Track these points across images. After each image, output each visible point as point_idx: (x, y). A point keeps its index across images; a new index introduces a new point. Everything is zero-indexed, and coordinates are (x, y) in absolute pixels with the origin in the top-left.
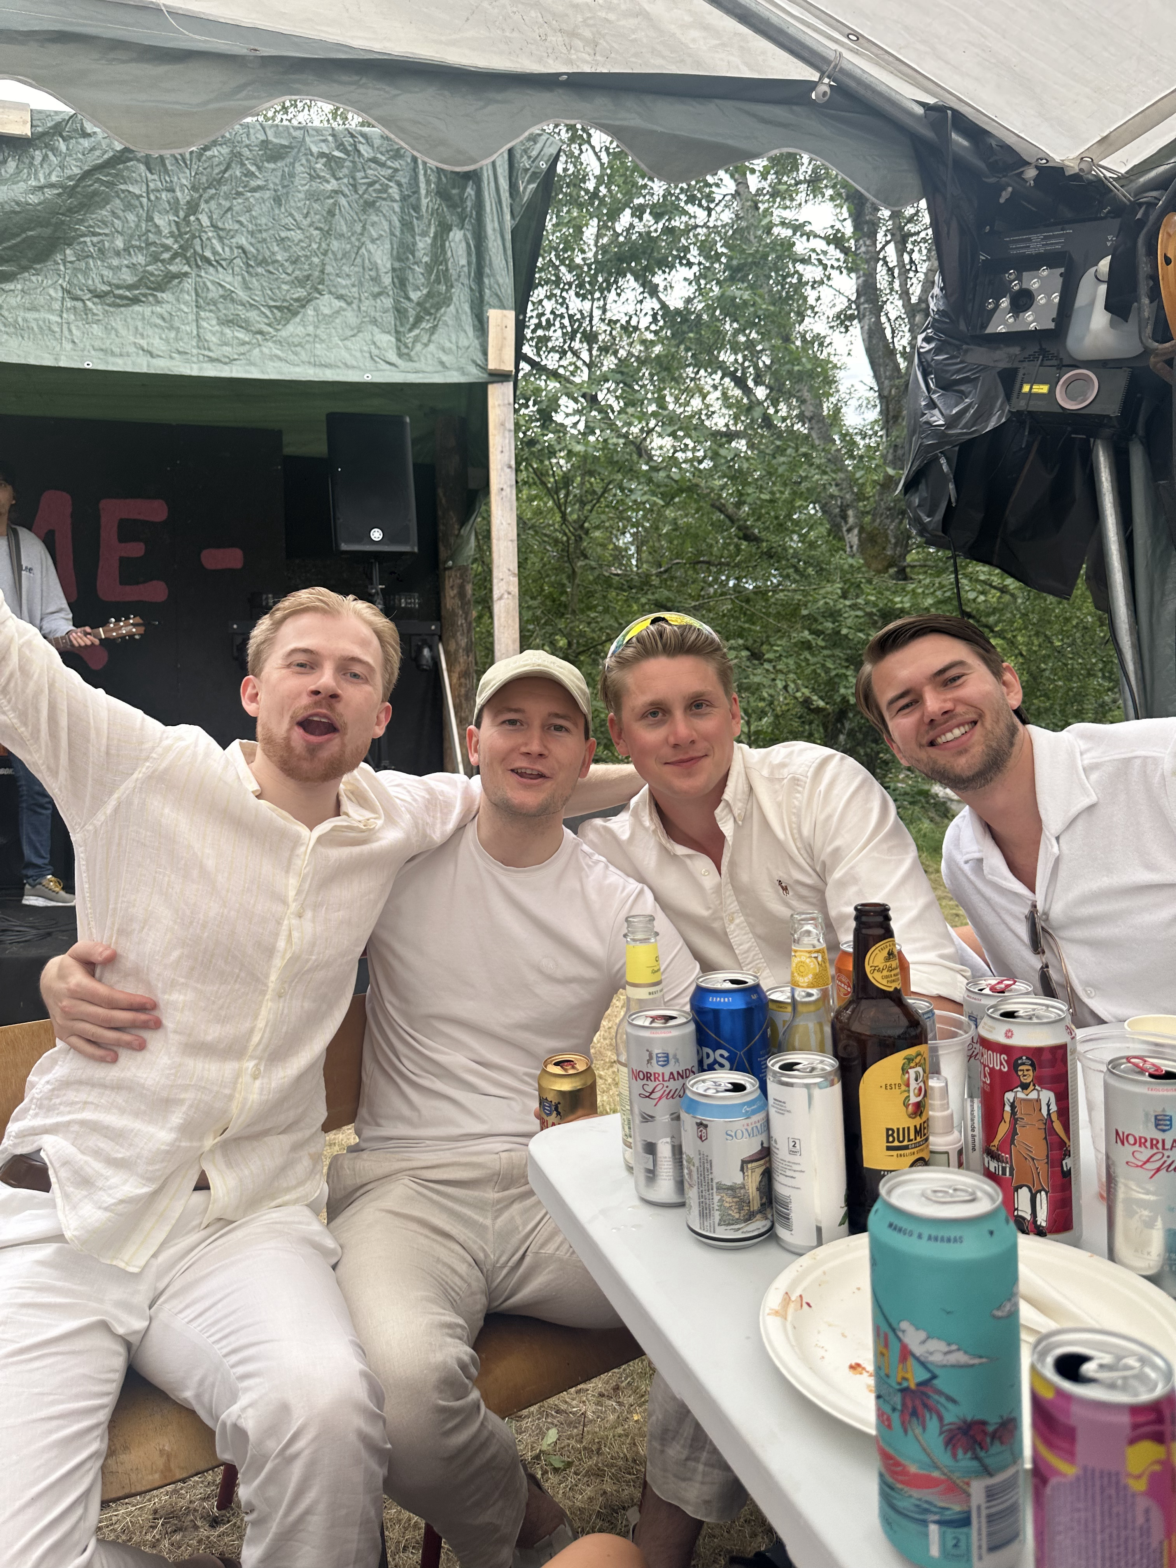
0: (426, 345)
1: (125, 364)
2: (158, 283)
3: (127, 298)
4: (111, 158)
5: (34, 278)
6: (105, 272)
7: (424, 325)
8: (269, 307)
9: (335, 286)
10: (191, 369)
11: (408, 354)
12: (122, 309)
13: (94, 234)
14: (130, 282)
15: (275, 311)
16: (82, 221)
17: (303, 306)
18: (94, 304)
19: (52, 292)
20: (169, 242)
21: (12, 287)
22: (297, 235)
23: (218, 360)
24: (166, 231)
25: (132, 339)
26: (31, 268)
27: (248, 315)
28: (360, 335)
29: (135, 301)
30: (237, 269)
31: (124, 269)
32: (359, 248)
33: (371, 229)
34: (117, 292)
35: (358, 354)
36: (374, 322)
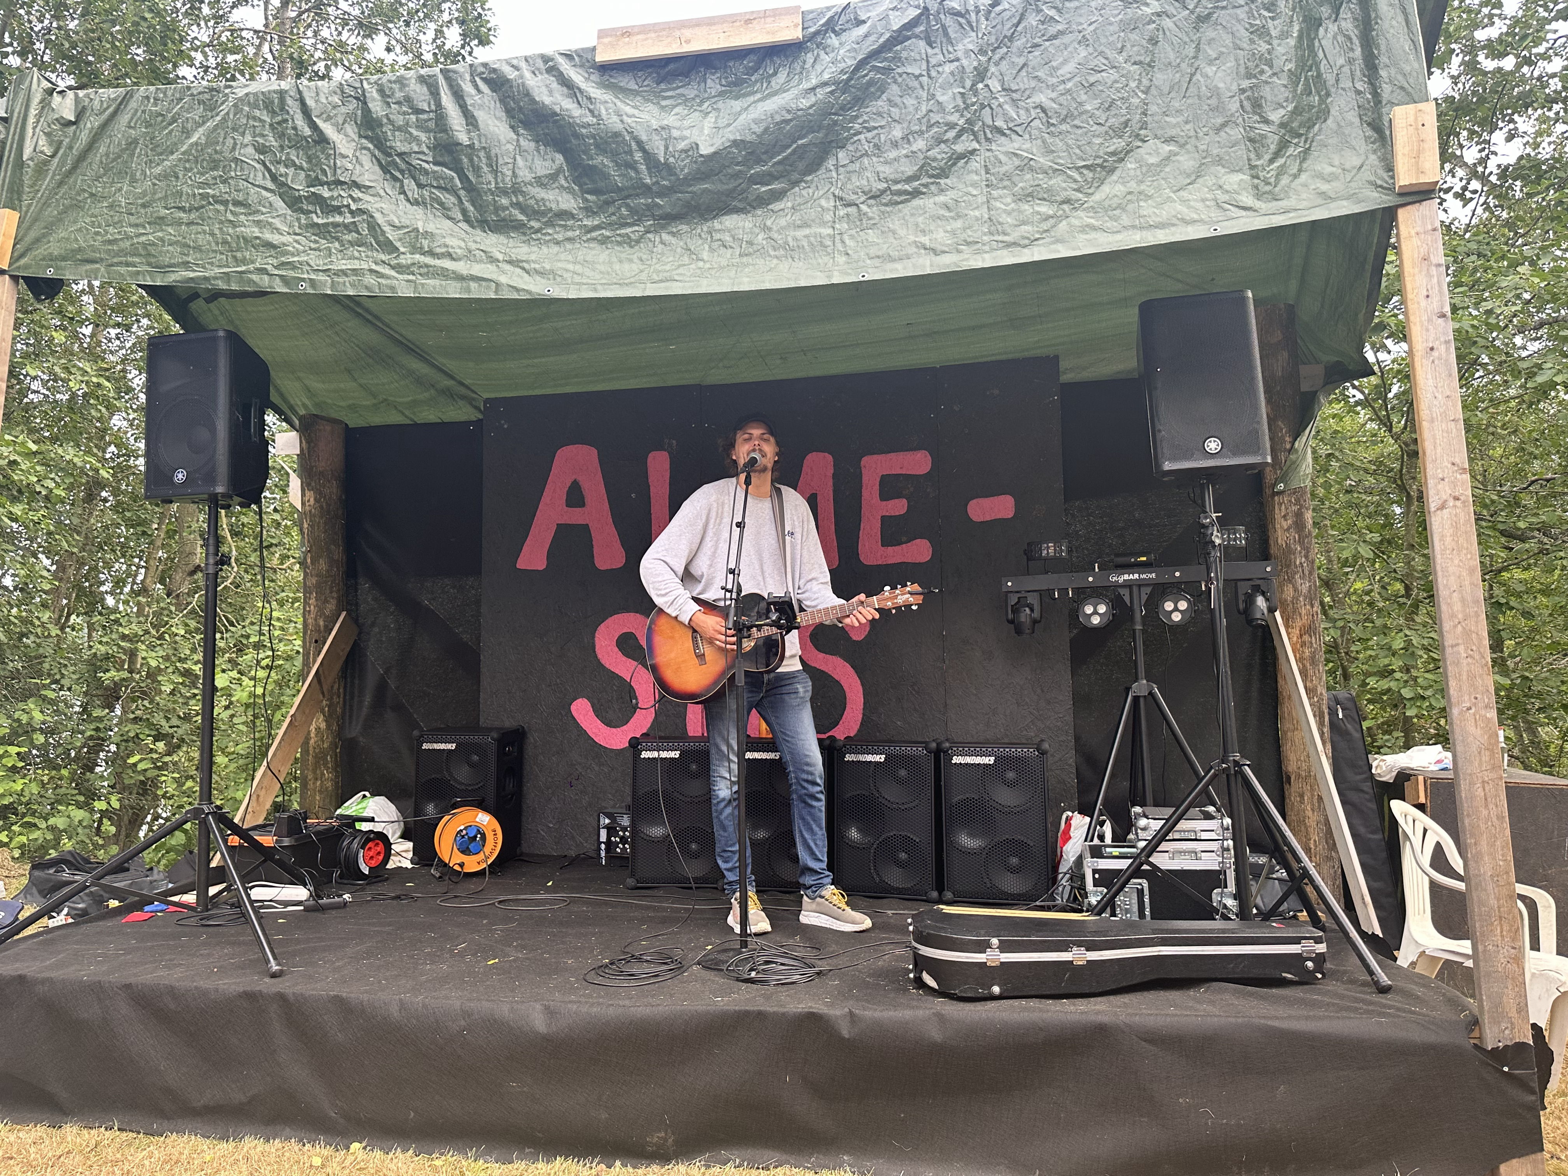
0: (1295, 176)
1: (904, 269)
2: (941, 168)
3: (906, 192)
4: (888, 40)
5: (804, 192)
6: (881, 168)
7: (1290, 151)
8: (1077, 168)
9: (1163, 128)
10: (984, 260)
11: (1270, 192)
12: (900, 206)
13: (869, 130)
14: (910, 173)
15: (1085, 172)
16: (857, 117)
17: (1122, 160)
18: (869, 206)
19: (823, 202)
20: (954, 118)
21: (782, 206)
22: (1110, 76)
23: (1015, 244)
24: (950, 107)
25: (912, 238)
26: (802, 181)
27: (1051, 183)
28: (1200, 180)
29: (916, 194)
30: (1035, 132)
31: (903, 160)
32: (1192, 75)
33: (1207, 47)
34: (894, 188)
35: (1200, 205)
36: (1219, 161)
